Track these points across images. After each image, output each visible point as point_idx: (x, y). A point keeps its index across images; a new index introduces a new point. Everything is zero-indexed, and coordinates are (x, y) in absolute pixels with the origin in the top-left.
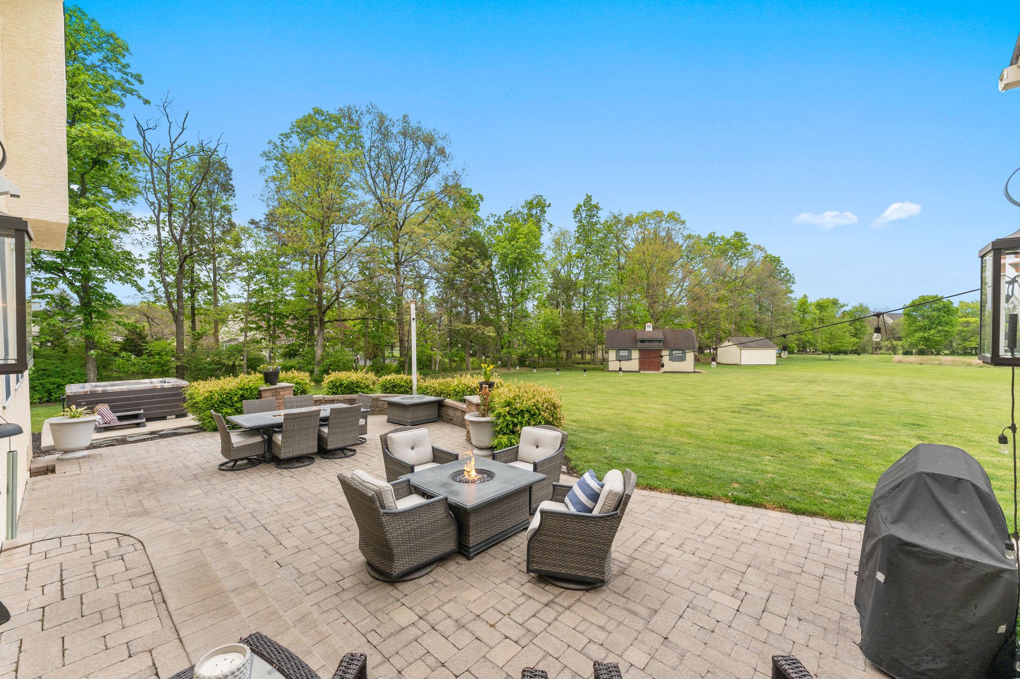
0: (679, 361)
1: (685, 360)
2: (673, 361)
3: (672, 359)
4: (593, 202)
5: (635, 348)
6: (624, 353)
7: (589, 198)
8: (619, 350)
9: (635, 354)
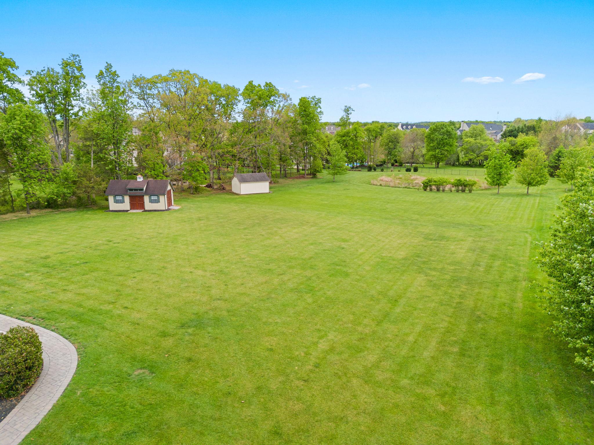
0: (156, 203)
1: (159, 202)
2: (152, 203)
3: (151, 201)
4: (113, 69)
5: (126, 194)
6: (119, 198)
7: (109, 67)
8: (115, 196)
9: (127, 199)
